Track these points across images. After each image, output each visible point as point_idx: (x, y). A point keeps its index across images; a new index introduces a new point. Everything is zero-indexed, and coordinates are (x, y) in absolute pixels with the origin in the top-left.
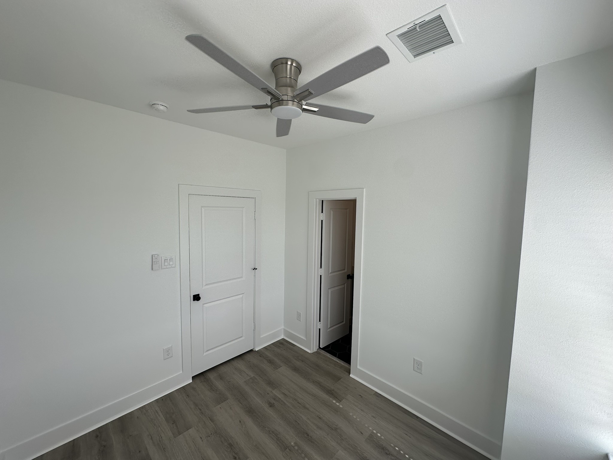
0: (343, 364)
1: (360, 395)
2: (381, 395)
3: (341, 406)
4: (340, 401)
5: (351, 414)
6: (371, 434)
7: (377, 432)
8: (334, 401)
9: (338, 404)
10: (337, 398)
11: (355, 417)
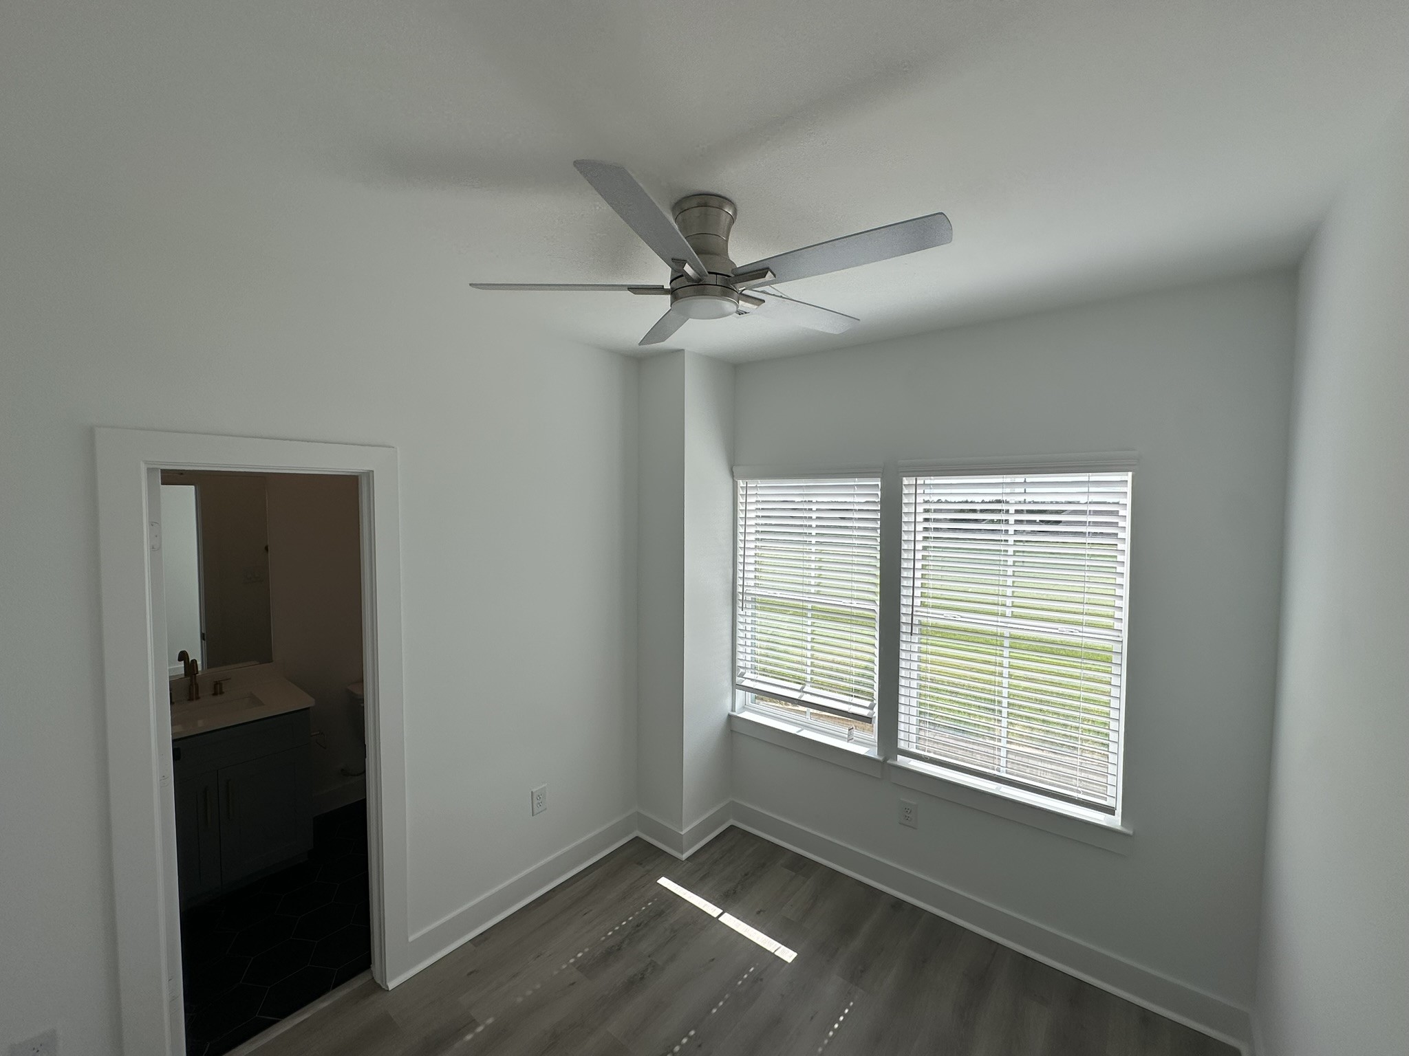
0: (325, 1004)
1: (470, 974)
2: (481, 934)
3: (490, 1021)
4: (471, 1024)
5: (520, 1000)
6: (577, 966)
7: (575, 957)
8: (469, 1037)
9: (480, 1029)
10: (460, 1030)
11: (529, 993)
